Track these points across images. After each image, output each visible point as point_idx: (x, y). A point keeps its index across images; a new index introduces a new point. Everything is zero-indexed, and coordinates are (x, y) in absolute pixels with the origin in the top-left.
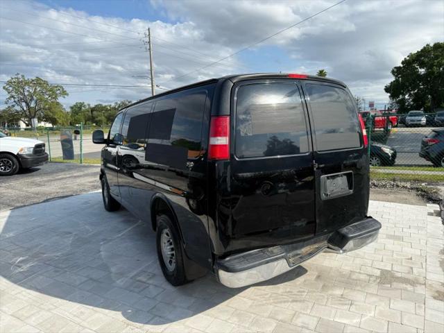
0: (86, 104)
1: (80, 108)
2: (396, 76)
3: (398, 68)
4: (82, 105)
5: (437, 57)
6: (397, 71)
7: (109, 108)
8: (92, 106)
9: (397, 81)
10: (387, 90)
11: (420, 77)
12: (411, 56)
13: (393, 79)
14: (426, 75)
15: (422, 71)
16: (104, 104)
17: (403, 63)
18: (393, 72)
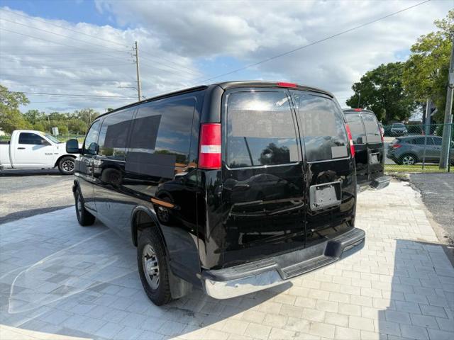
0: (40, 111)
1: (33, 116)
2: (356, 91)
3: (358, 84)
4: (35, 113)
5: (390, 76)
6: (357, 87)
7: (66, 116)
8: (48, 114)
9: (356, 95)
10: (348, 103)
11: (377, 93)
12: (368, 74)
13: (353, 93)
14: (382, 91)
15: (378, 87)
16: (60, 113)
17: (362, 80)
18: (353, 88)
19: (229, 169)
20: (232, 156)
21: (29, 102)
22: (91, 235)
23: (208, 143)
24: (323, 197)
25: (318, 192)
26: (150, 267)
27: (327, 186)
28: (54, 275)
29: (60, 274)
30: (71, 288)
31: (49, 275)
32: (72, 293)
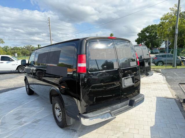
0: (9, 46)
1: (6, 49)
2: (139, 36)
3: (140, 33)
4: (7, 47)
5: (152, 30)
6: (139, 34)
7: (20, 48)
8: (12, 47)
9: (139, 38)
10: (136, 41)
11: (147, 37)
12: (144, 29)
13: (138, 37)
14: (149, 36)
15: (148, 34)
16: (18, 47)
17: (141, 31)
18: (138, 35)
19: (89, 73)
20: (90, 66)
21: (4, 43)
22: (33, 98)
23: (81, 62)
24: (127, 82)
25: (125, 80)
26: (58, 113)
27: (129, 78)
28: (18, 116)
29: (20, 116)
30: (25, 122)
31: (15, 117)
32: (25, 124)
